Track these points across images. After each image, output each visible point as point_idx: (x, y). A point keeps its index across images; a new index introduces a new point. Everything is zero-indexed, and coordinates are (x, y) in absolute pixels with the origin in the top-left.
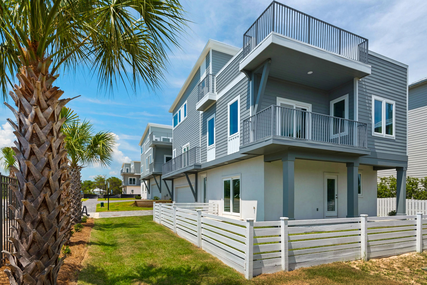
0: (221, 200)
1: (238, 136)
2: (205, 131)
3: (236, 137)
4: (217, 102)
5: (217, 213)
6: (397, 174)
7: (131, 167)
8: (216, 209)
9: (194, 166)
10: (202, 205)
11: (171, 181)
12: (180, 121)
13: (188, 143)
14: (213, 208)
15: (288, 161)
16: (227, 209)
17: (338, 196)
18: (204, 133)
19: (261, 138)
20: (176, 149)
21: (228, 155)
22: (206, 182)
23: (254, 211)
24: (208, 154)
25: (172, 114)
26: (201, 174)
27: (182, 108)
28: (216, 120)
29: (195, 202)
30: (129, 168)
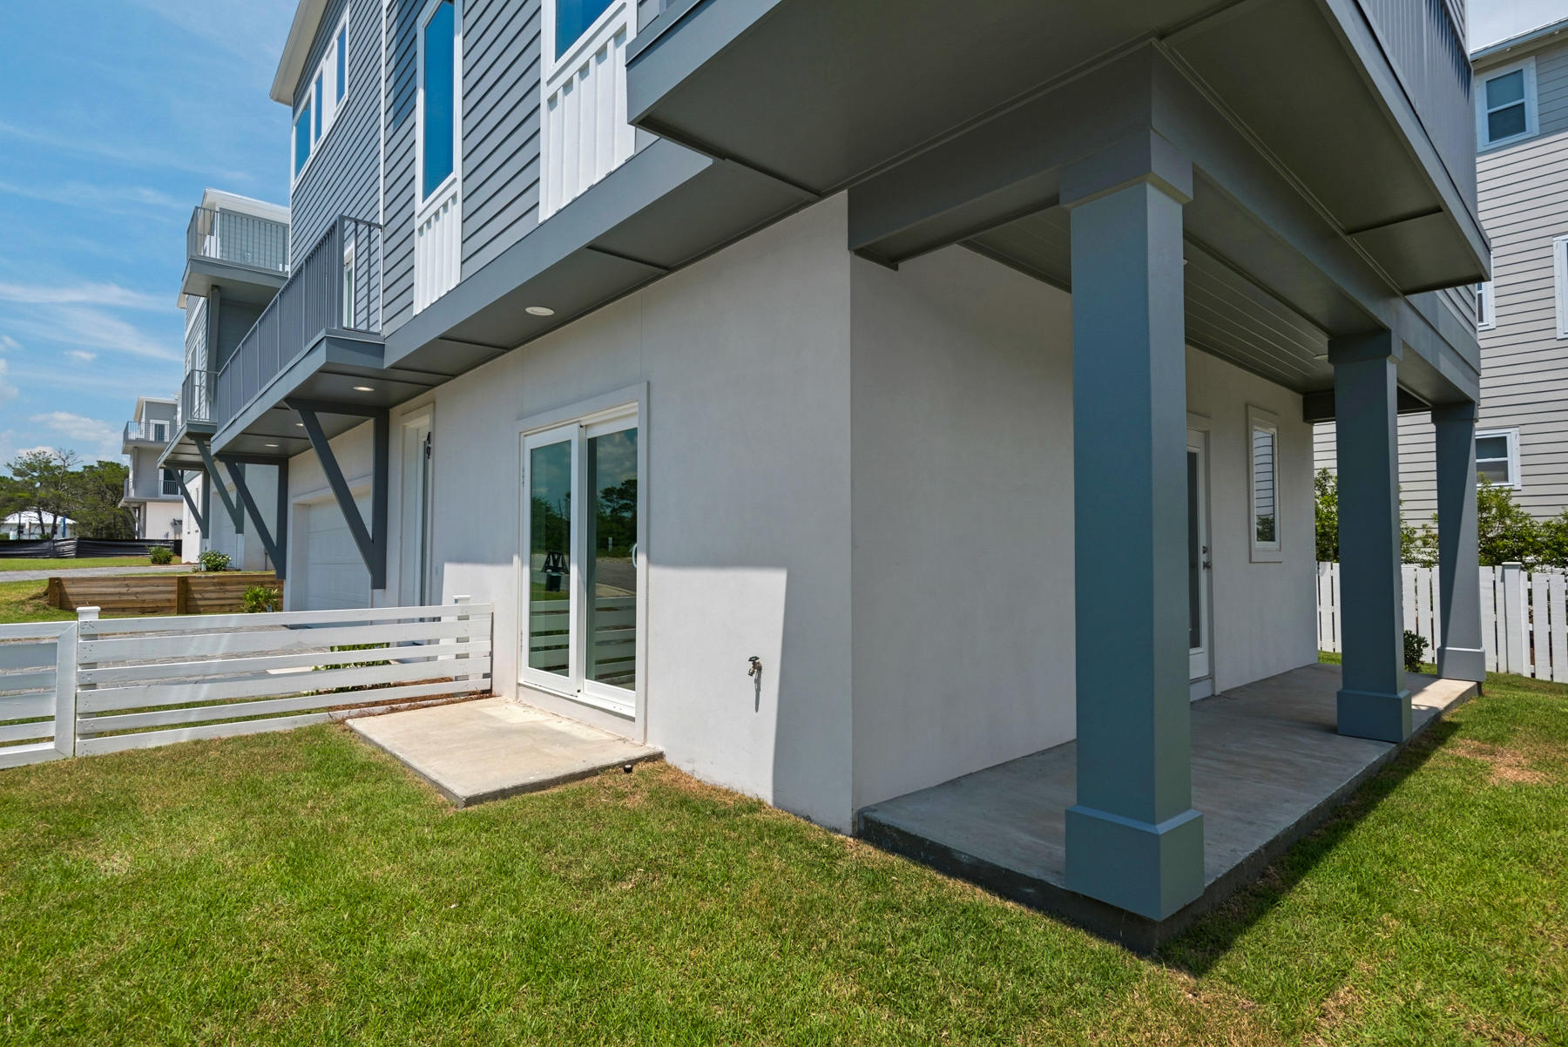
1: (620, 35)
3: (600, 55)
5: (486, 676)
6: (1437, 446)
7: (179, 417)
8: (478, 646)
9: (324, 346)
10: (413, 621)
11: (275, 468)
12: (318, 133)
14: (452, 642)
17: (1210, 558)
21: (540, 221)
22: (430, 461)
23: (758, 690)
24: (419, 258)
25: (290, 109)
26: (403, 414)
27: (327, 58)
28: (464, 17)
29: (375, 591)
30: (166, 423)
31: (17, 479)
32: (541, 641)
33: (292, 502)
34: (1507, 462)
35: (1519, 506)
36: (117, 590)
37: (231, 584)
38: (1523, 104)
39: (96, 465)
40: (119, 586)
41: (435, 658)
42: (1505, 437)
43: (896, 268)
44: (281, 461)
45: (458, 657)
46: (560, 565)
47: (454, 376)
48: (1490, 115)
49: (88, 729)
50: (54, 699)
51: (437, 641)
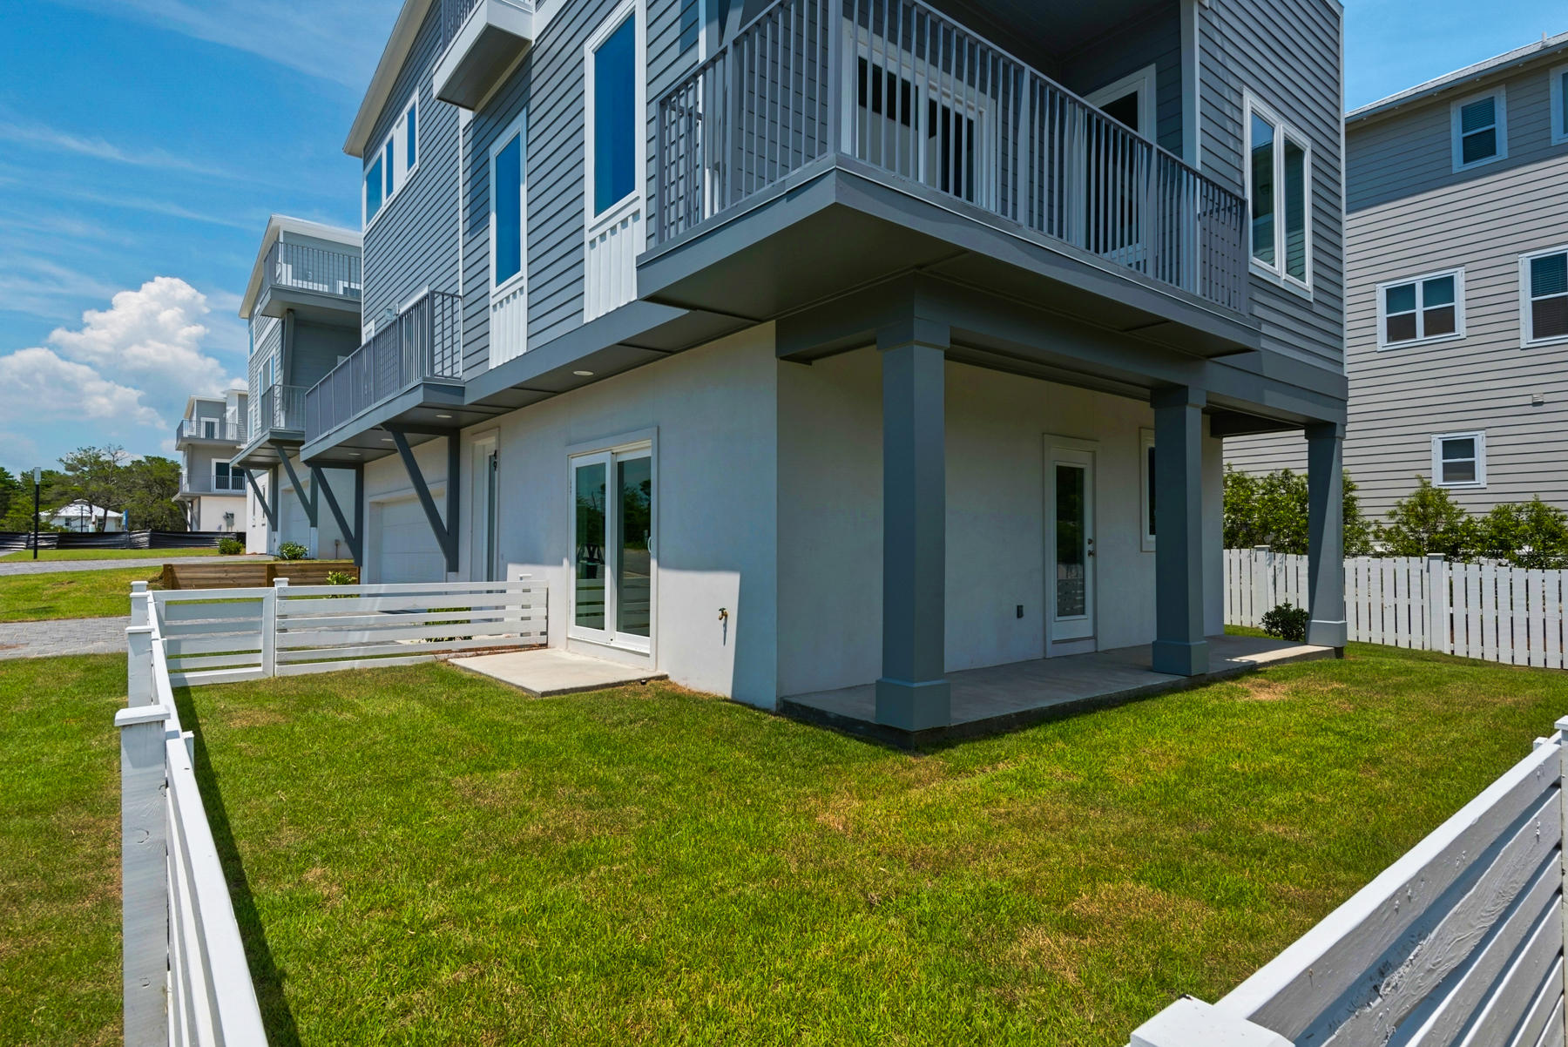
0: (561, 564)
1: (636, 215)
2: (482, 212)
3: (624, 222)
4: (536, 48)
5: (542, 634)
6: (1309, 456)
7: (228, 415)
8: (538, 612)
9: (422, 388)
10: (481, 592)
11: (353, 472)
12: (390, 190)
13: (421, 290)
14: (518, 608)
15: (916, 348)
16: (589, 614)
17: (1095, 547)
18: (477, 223)
19: (760, 186)
20: (373, 322)
21: (585, 322)
22: (496, 473)
23: (725, 631)
24: (494, 326)
25: (361, 161)
26: (474, 434)
27: (398, 127)
28: (528, 146)
29: (449, 573)
30: (216, 420)
31: (70, 473)
32: (584, 609)
33: (368, 501)
34: (1474, 462)
35: (1456, 503)
36: (218, 575)
37: (312, 571)
38: (1493, 130)
39: (144, 460)
40: (219, 572)
41: (502, 620)
42: (1473, 440)
43: (811, 364)
44: (358, 466)
45: (522, 619)
46: (596, 557)
47: (515, 408)
48: (1465, 139)
49: (283, 659)
50: (262, 638)
51: (504, 607)
